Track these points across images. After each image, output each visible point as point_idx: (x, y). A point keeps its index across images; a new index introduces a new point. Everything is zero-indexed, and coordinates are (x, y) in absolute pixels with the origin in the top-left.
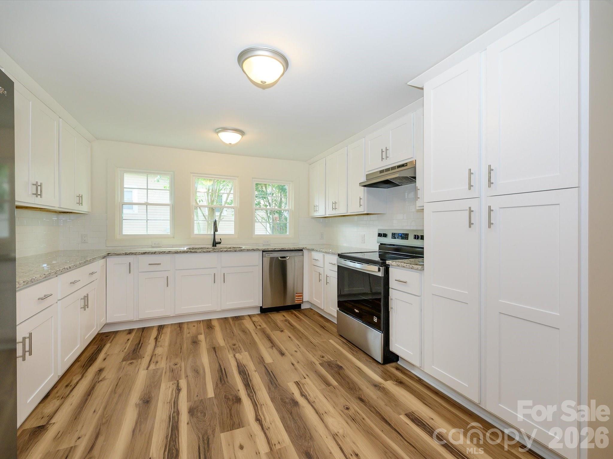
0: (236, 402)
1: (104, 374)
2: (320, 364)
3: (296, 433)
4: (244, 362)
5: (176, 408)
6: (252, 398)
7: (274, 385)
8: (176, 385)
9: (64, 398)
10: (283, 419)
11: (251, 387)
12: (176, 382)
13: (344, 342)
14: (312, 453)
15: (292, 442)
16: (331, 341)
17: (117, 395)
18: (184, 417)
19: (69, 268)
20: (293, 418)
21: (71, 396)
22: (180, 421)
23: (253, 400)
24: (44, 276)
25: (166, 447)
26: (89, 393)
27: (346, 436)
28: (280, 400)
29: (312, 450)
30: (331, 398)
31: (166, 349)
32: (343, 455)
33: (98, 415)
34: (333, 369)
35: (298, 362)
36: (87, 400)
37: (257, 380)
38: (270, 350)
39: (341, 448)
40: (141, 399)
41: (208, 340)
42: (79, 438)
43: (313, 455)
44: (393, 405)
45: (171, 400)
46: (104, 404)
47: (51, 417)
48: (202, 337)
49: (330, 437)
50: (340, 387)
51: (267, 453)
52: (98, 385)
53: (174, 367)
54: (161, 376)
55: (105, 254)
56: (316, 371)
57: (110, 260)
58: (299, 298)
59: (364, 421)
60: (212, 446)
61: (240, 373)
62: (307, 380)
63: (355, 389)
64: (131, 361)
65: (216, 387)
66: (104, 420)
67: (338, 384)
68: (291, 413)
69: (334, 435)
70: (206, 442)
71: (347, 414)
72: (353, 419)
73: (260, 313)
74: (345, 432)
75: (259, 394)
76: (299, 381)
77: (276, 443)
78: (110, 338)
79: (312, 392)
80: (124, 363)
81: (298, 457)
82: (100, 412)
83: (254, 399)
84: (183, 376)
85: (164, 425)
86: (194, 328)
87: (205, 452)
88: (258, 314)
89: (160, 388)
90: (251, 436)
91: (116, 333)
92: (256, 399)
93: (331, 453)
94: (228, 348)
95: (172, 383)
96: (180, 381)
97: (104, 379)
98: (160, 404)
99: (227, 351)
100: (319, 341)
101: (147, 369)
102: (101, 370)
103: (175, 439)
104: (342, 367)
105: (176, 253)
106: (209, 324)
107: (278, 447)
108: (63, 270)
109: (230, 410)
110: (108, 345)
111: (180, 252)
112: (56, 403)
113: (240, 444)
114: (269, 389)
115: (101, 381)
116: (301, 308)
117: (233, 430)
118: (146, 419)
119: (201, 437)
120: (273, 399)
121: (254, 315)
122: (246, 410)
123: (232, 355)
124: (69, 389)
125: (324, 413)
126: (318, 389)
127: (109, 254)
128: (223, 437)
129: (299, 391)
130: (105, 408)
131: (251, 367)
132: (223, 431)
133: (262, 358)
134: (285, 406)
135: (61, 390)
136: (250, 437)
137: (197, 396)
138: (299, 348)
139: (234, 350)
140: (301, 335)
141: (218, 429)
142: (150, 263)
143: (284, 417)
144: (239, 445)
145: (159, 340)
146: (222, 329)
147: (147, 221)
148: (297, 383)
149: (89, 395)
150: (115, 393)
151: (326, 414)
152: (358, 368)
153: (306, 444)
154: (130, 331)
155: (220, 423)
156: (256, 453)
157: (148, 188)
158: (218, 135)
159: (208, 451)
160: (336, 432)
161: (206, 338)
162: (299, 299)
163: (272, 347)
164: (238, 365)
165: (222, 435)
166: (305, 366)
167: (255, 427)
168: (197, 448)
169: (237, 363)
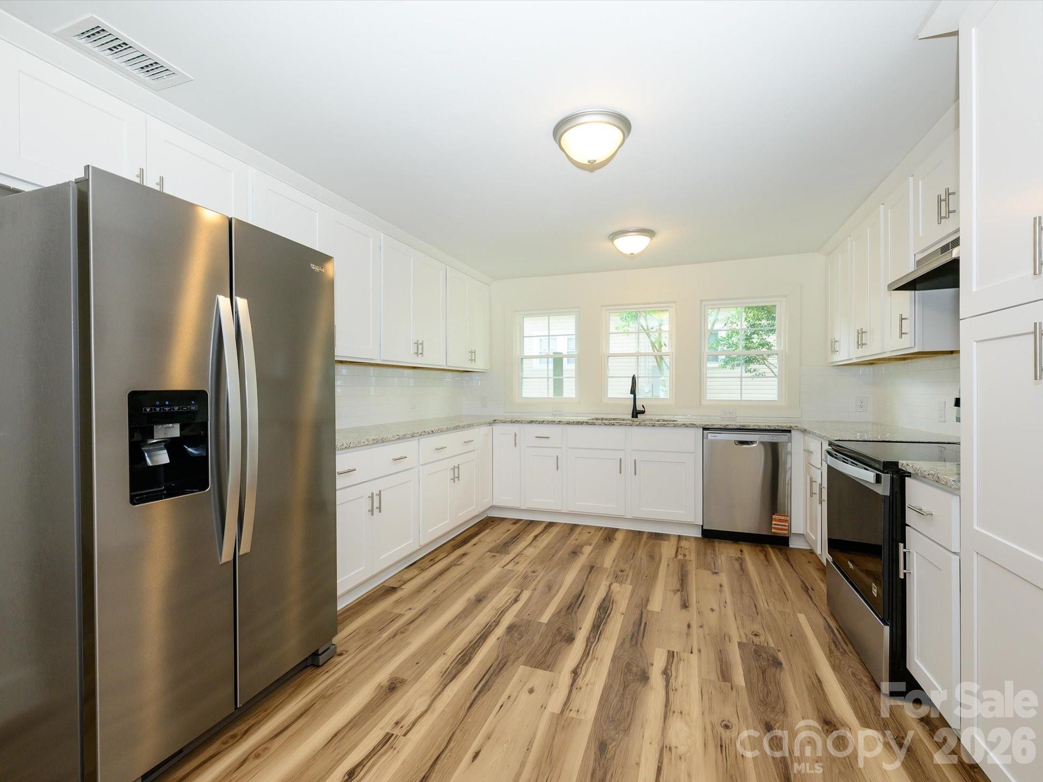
0: (566, 640)
1: (465, 559)
2: (739, 643)
3: (611, 713)
4: (617, 597)
5: (499, 618)
6: (589, 644)
7: (634, 642)
8: (517, 595)
9: (423, 570)
10: (607, 689)
11: (600, 630)
12: (520, 591)
13: (830, 627)
14: (610, 747)
15: (595, 720)
16: (802, 618)
17: (460, 584)
18: (500, 631)
19: (431, 432)
20: (623, 694)
21: (428, 570)
22: (493, 633)
23: (588, 647)
24: (397, 437)
25: (464, 650)
26: (441, 573)
27: (685, 760)
28: (625, 664)
29: (614, 744)
30: (710, 699)
31: (538, 551)
32: (655, 778)
33: (435, 595)
34: (758, 660)
35: (701, 627)
36: (436, 578)
37: (615, 627)
38: (670, 594)
39: (659, 770)
40: (476, 596)
41: (593, 554)
42: (410, 609)
43: (609, 750)
44: (836, 771)
45: (500, 608)
46: (445, 588)
47: (405, 583)
48: (588, 550)
49: (657, 745)
50: (744, 694)
51: (553, 713)
52: (453, 567)
53: (530, 574)
54: (510, 579)
55: (491, 420)
56: (720, 651)
57: (498, 428)
58: (779, 523)
59: (741, 761)
60: (504, 673)
61: (599, 609)
62: (694, 658)
63: (774, 708)
64: (495, 554)
65: (558, 613)
66: (436, 602)
67: (744, 685)
68: (625, 688)
69: (666, 747)
70: (501, 666)
71: (719, 732)
72: (721, 746)
73: (701, 536)
74: (688, 754)
75: (603, 643)
76: (677, 652)
77: (575, 709)
78: (494, 524)
79: (685, 676)
80: (489, 553)
81: (588, 740)
82: (438, 593)
83: (591, 647)
84: (532, 586)
85: (478, 629)
86: (588, 535)
87: (492, 674)
88: (696, 538)
89: (499, 592)
90: (552, 686)
91: (503, 520)
92: (594, 648)
93: (638, 764)
94: (610, 572)
95: (515, 590)
96: (524, 591)
97: (461, 564)
98: (488, 607)
99: (607, 575)
100: (772, 608)
101: (503, 567)
102: (464, 555)
103: (477, 647)
104: (782, 664)
105: (568, 423)
106: (609, 535)
107: (573, 714)
108: (423, 433)
109: (552, 646)
110: (488, 531)
111: (573, 422)
112: (416, 572)
113: (533, 687)
114: (623, 643)
115: (458, 565)
116: (788, 545)
117: (538, 668)
118: (467, 617)
119: (500, 658)
120: (615, 658)
121: (687, 538)
122: (571, 653)
123: (608, 583)
124: (432, 563)
125: (678, 710)
126: (699, 676)
127: (495, 420)
128: (522, 670)
129: (665, 664)
130: (443, 592)
131: (622, 604)
132: (525, 664)
133: (648, 600)
134: (625, 674)
135: (426, 563)
136: (550, 686)
137: (529, 615)
138: (722, 607)
139: (616, 577)
140: (745, 590)
141: (523, 658)
142: (538, 436)
143: (611, 686)
144: (531, 687)
145: (537, 539)
146: (622, 546)
147: (548, 380)
148: (671, 655)
149: (440, 575)
150: (461, 580)
151: (679, 715)
152: (819, 679)
153: (613, 733)
154: (516, 521)
155: (529, 654)
156: (542, 706)
157: (550, 334)
158: (612, 242)
159: (495, 676)
160: (673, 744)
161: (592, 552)
162: (780, 527)
163: (679, 590)
164: (605, 597)
165: (522, 667)
166: (707, 637)
167: (565, 678)
168: (489, 667)
169: (607, 595)
